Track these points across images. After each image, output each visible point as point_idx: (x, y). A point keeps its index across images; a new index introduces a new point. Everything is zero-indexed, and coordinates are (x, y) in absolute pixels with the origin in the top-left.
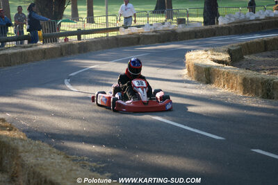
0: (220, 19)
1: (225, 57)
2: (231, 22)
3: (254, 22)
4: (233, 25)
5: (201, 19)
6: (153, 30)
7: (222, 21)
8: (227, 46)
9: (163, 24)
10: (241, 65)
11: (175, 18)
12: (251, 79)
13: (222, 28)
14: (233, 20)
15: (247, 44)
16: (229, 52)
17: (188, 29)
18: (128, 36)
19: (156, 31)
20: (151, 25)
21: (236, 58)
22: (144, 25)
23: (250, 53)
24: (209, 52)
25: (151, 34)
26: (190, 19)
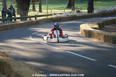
0: (94, 11)
1: (97, 26)
2: (99, 12)
3: (109, 12)
4: (100, 13)
5: (87, 11)
6: (66, 15)
7: (95, 12)
8: (97, 22)
9: (71, 12)
10: (103, 30)
11: (75, 10)
12: (108, 36)
13: (95, 14)
14: (100, 11)
15: (106, 21)
16: (98, 24)
17: (81, 15)
18: (56, 18)
19: (68, 16)
20: (66, 13)
21: (101, 27)
22: (62, 13)
23: (107, 25)
24: (90, 24)
25: (66, 17)
26: (82, 11)
